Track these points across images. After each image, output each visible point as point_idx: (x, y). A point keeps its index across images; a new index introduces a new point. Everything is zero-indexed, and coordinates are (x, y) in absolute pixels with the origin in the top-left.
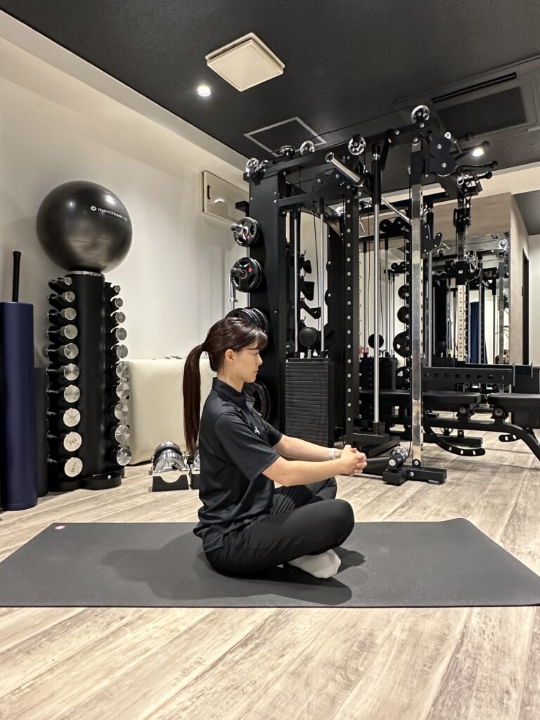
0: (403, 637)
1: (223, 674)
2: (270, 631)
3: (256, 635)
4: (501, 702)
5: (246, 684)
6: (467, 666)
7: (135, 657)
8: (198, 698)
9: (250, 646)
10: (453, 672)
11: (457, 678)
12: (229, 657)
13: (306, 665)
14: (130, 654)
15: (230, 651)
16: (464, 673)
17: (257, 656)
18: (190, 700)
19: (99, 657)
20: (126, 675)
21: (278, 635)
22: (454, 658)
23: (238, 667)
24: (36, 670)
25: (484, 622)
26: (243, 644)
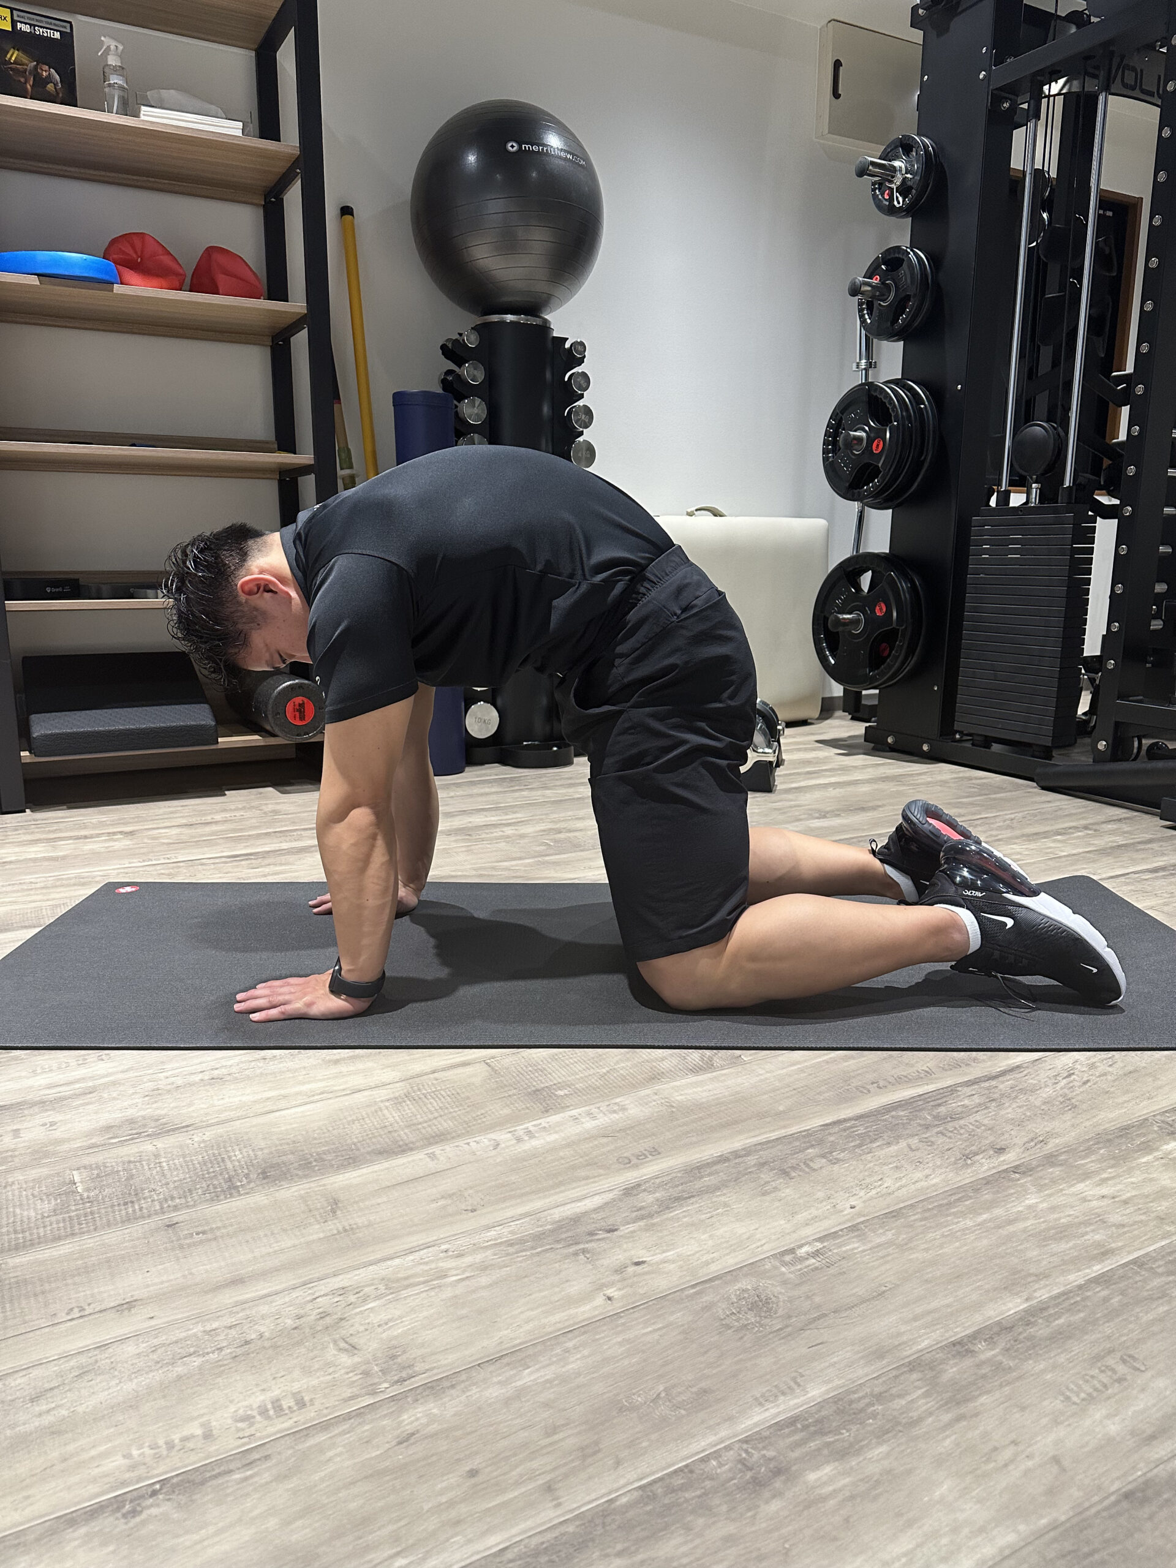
16: (943, 1109)
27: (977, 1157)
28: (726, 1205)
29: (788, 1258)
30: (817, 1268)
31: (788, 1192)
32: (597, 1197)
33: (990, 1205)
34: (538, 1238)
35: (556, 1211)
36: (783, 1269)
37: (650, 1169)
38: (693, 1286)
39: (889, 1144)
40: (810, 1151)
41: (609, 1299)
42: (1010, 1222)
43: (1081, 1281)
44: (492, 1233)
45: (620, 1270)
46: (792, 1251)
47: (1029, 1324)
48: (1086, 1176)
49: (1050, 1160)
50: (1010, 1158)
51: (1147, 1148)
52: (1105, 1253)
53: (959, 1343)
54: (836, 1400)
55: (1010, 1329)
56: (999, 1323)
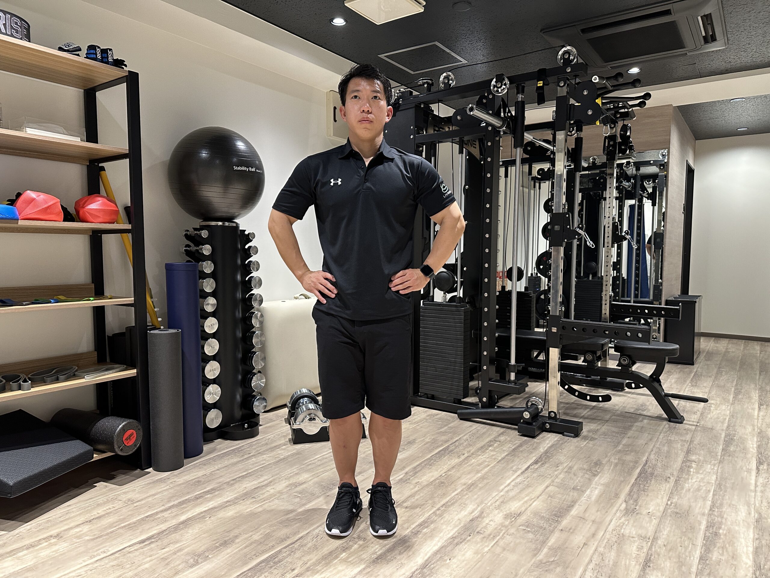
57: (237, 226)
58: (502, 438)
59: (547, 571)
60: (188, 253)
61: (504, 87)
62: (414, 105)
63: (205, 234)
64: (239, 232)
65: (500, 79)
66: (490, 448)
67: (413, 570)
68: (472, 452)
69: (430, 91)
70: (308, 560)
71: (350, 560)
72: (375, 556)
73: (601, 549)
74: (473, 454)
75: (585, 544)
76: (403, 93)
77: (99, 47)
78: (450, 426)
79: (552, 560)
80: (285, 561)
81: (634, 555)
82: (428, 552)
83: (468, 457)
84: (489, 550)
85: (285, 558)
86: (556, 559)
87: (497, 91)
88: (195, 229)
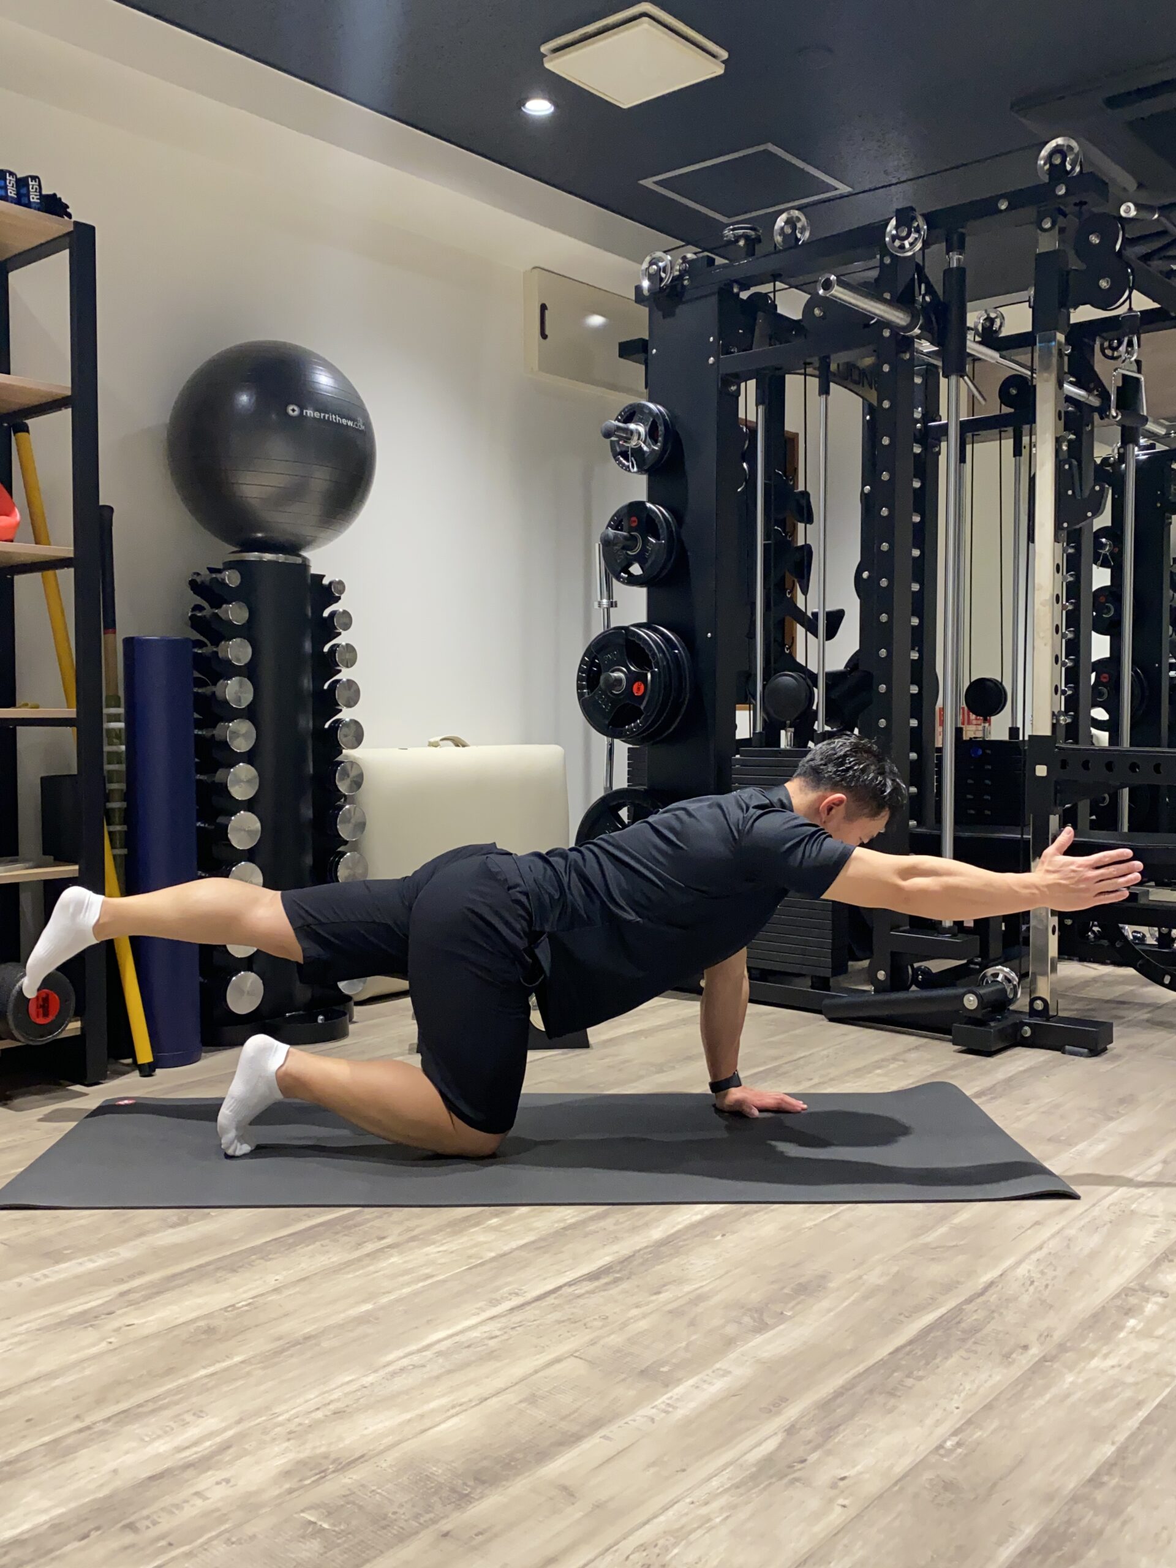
0: (881, 1281)
1: (555, 1308)
2: (642, 1264)
3: (618, 1268)
4: (1007, 1357)
5: (592, 1318)
6: (975, 1317)
7: (408, 1284)
8: (513, 1328)
9: (603, 1281)
10: (945, 1323)
11: (949, 1329)
12: (570, 1290)
13: (696, 1305)
14: (401, 1279)
15: (569, 1284)
16: (963, 1325)
17: (614, 1291)
18: (500, 1330)
19: (350, 1280)
20: (398, 1300)
21: (654, 1269)
22: (959, 1309)
23: (581, 1302)
24: (250, 1289)
25: (1042, 1273)
26: (593, 1276)
27: (1014, 1356)
28: (869, 1426)
29: (942, 1452)
30: (966, 1455)
31: (904, 1407)
32: (769, 1441)
33: (1047, 1388)
34: (754, 1477)
35: (746, 1457)
36: (945, 1460)
37: (792, 1412)
38: (896, 1484)
39: (946, 1358)
40: (896, 1374)
41: (844, 1506)
42: (1067, 1396)
43: (1136, 1425)
44: (715, 1483)
45: (834, 1486)
46: (941, 1447)
47: (1124, 1458)
48: (1093, 1355)
49: (1062, 1348)
50: (1035, 1351)
51: (1118, 1327)
52: (1139, 1404)
53: (1090, 1480)
54: (1044, 1531)
55: (1115, 1464)
56: (1105, 1463)
57: (305, 566)
58: (913, 1055)
59: (933, 1259)
60: (196, 623)
61: (914, 235)
62: (715, 289)
63: (232, 578)
64: (309, 581)
65: (905, 217)
66: (878, 1071)
67: (638, 1248)
68: (831, 1076)
69: (753, 254)
70: (418, 1226)
71: (508, 1228)
72: (562, 1225)
73: (1072, 1232)
74: (832, 1079)
75: (1037, 1223)
76: (691, 262)
77: (11, 174)
78: (794, 1032)
79: (954, 1243)
80: (369, 1225)
81: (1143, 1243)
82: (679, 1223)
83: (820, 1083)
84: (815, 1225)
85: (368, 1221)
86: (962, 1243)
87: (902, 247)
88: (212, 570)
